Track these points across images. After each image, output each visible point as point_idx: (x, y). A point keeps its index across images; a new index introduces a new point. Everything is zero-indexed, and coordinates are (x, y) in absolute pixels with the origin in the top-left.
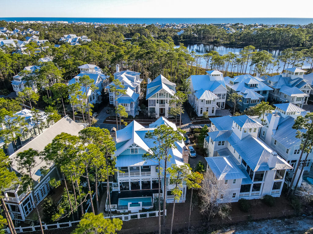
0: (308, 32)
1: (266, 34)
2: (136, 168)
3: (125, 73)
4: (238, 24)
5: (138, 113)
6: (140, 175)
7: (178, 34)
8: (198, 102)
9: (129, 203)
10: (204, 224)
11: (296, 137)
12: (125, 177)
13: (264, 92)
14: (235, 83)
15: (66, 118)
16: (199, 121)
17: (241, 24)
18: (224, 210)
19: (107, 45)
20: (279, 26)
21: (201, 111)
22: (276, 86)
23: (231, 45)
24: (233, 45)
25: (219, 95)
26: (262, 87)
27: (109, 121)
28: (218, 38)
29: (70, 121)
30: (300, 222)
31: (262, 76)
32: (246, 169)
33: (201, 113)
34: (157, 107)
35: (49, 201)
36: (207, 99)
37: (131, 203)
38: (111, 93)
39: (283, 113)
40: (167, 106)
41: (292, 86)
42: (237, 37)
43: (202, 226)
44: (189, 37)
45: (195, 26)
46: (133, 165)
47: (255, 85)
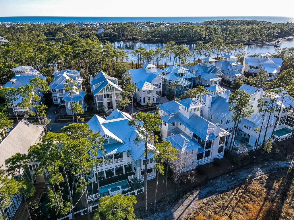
0: (206, 29)
1: (176, 31)
2: (108, 157)
3: (65, 73)
4: (149, 22)
5: (86, 109)
6: (114, 163)
7: (98, 32)
8: (141, 93)
9: (109, 190)
10: (176, 191)
11: (229, 110)
12: (100, 167)
13: (190, 79)
14: (167, 74)
15: (23, 122)
16: (144, 109)
17: (152, 22)
18: (192, 175)
19: (35, 46)
20: (182, 24)
21: (144, 100)
22: (197, 73)
23: (148, 41)
24: (150, 41)
25: (156, 85)
26: (188, 75)
27: (59, 120)
28: (136, 35)
29: (28, 124)
30: (241, 173)
31: (185, 66)
32: (198, 141)
33: (144, 102)
34: (105, 101)
35: (35, 204)
36: (148, 90)
37: (111, 189)
38: (54, 93)
39: (213, 93)
40: (114, 99)
41: (209, 72)
42: (152, 34)
43: (175, 193)
44: (110, 35)
45: (112, 24)
46: (108, 154)
47: (183, 73)
